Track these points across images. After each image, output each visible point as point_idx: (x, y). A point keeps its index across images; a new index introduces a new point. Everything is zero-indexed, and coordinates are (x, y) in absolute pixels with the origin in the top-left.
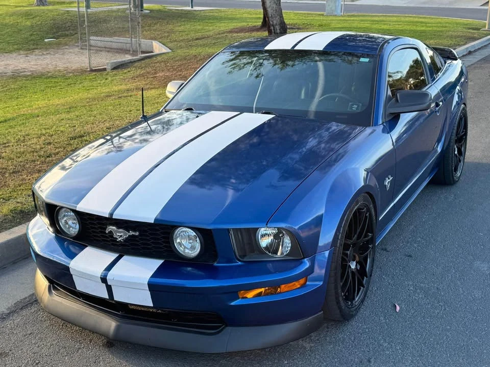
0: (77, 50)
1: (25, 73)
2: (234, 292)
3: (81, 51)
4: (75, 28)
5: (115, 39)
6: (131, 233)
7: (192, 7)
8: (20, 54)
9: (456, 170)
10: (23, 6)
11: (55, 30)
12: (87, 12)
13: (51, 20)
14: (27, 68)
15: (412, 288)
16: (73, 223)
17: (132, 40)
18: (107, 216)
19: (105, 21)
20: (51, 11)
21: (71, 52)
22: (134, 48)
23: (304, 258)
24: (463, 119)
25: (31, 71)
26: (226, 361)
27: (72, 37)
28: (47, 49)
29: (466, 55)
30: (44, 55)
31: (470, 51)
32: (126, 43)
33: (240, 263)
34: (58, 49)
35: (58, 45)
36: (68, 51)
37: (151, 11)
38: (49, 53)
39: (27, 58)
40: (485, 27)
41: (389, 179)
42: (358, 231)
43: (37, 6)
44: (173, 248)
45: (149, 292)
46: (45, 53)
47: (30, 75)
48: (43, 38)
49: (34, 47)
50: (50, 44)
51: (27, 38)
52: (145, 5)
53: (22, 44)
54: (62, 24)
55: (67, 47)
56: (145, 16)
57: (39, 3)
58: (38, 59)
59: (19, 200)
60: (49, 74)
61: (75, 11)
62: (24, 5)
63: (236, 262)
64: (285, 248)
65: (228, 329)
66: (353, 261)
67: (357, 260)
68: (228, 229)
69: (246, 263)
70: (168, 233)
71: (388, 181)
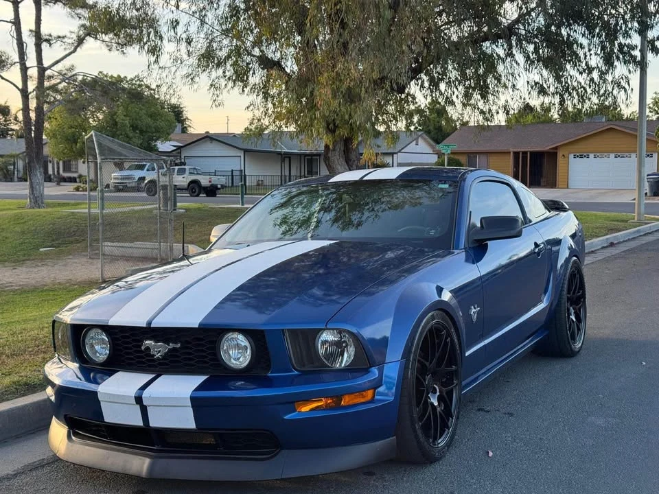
0: (84, 260)
1: (13, 288)
3: (90, 260)
4: (84, 232)
5: (138, 244)
6: (172, 345)
7: (243, 205)
8: (5, 267)
9: (573, 338)
10: (10, 209)
11: (54, 237)
12: (102, 213)
13: (49, 225)
14: (14, 282)
15: (510, 439)
16: (102, 348)
17: (160, 245)
18: (145, 326)
19: (124, 224)
20: (50, 213)
21: (76, 263)
22: (164, 255)
23: (371, 367)
24: (578, 276)
25: (20, 285)
27: (78, 245)
28: (42, 260)
29: (607, 247)
30: (39, 266)
31: (612, 243)
32: (152, 249)
33: (296, 373)
34: (57, 259)
35: (59, 256)
36: (72, 261)
37: (187, 210)
38: (47, 265)
39: (14, 271)
40: (634, 219)
41: (475, 308)
42: (437, 355)
43: (30, 208)
44: (219, 357)
45: (192, 409)
46: (40, 264)
47: (19, 289)
48: (37, 247)
49: (24, 258)
50: (46, 254)
51: (15, 248)
52: (178, 204)
53: (9, 255)
54: (64, 229)
55: (71, 257)
56: (179, 217)
57: (33, 204)
58: (29, 271)
59: (22, 374)
60: (46, 288)
61: (84, 213)
62: (11, 207)
63: (293, 371)
64: (349, 357)
65: (285, 452)
66: (432, 392)
67: (438, 394)
68: (283, 330)
69: (303, 373)
70: (214, 342)
71: (474, 310)
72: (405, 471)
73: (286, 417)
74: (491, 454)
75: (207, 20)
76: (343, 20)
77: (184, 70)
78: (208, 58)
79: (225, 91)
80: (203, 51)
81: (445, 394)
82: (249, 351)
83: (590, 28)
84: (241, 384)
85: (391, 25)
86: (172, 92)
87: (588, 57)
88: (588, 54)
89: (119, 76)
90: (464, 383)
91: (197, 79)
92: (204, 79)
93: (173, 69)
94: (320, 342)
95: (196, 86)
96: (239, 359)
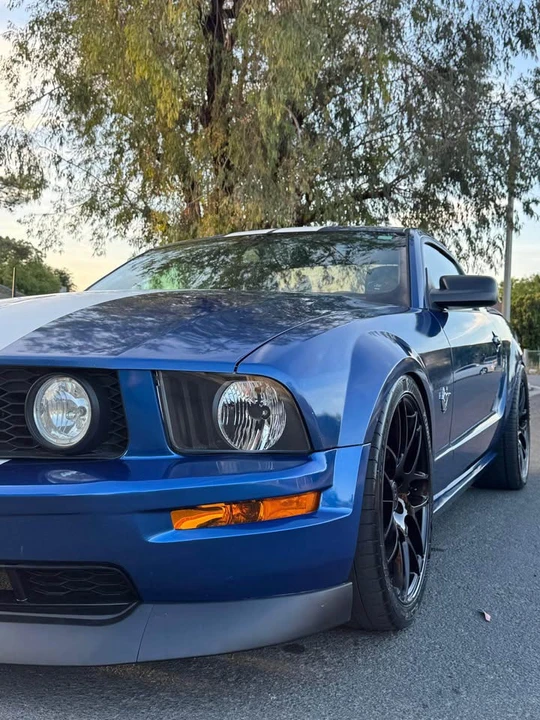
2: (162, 511)
23: (314, 451)
26: (136, 699)
33: (175, 455)
41: (446, 391)
44: (29, 424)
63: (167, 453)
64: (272, 433)
65: (146, 609)
66: (396, 511)
67: (405, 513)
68: (153, 372)
69: (189, 458)
70: (22, 397)
71: (444, 394)
72: (356, 644)
73: (152, 539)
74: (488, 617)
75: (92, 171)
76: (229, 162)
77: (67, 220)
78: (91, 206)
79: (107, 240)
80: (87, 200)
81: (414, 516)
82: (88, 417)
83: (465, 191)
84: (73, 476)
85: (277, 166)
86: (53, 238)
87: (465, 217)
88: (465, 214)
89: (7, 238)
90: (435, 497)
91: (78, 228)
92: (86, 229)
93: (57, 218)
94: (221, 405)
95: (79, 236)
96: (68, 429)
